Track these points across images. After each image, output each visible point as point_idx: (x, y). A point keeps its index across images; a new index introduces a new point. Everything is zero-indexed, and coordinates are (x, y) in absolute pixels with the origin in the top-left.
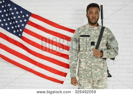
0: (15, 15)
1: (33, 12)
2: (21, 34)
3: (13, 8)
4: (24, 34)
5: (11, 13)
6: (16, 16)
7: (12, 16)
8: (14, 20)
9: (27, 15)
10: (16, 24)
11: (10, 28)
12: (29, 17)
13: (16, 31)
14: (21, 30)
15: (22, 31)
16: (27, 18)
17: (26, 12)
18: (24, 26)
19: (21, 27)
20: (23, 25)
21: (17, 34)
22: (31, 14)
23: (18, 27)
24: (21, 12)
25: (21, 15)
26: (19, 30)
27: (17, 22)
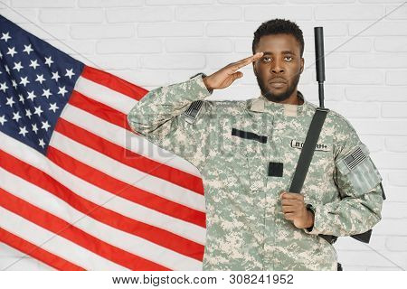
0: (26, 72)
2: (47, 141)
3: (19, 48)
4: (59, 141)
5: (11, 66)
7: (14, 76)
8: (22, 90)
9: (70, 73)
10: (30, 105)
11: (9, 117)
12: (75, 78)
13: (29, 128)
14: (46, 126)
15: (51, 130)
16: (70, 84)
17: (64, 60)
18: (59, 111)
19: (45, 116)
20: (54, 107)
21: (31, 140)
22: (82, 69)
23: (34, 116)
24: (49, 61)
25: (47, 71)
26: (39, 126)
27: (31, 96)
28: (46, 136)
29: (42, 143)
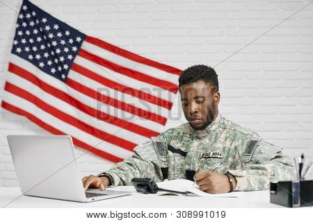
0: (55, 39)
1: (88, 34)
2: (66, 76)
3: (52, 27)
4: (73, 75)
5: (47, 36)
6: (58, 40)
7: (49, 41)
8: (53, 48)
9: (79, 39)
10: (57, 56)
11: (46, 63)
12: (81, 42)
13: (57, 69)
14: (66, 67)
16: (78, 45)
17: (75, 33)
18: (73, 59)
19: (65, 62)
20: (70, 57)
21: (58, 75)
22: (85, 38)
23: (60, 62)
24: (67, 33)
25: (66, 38)
26: (62, 67)
27: (58, 51)
28: (66, 72)
29: (63, 76)
